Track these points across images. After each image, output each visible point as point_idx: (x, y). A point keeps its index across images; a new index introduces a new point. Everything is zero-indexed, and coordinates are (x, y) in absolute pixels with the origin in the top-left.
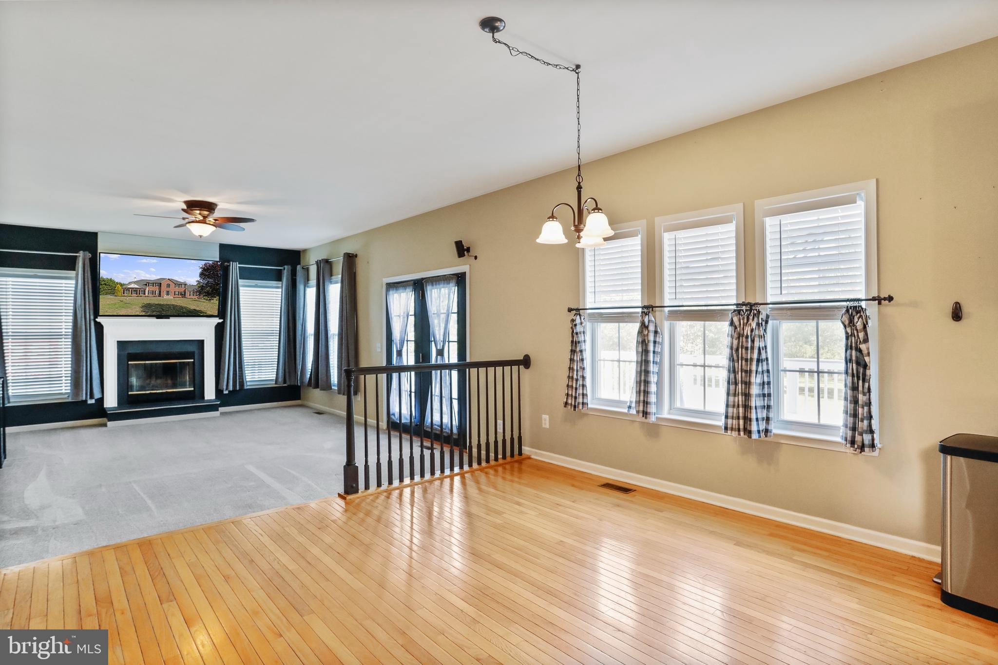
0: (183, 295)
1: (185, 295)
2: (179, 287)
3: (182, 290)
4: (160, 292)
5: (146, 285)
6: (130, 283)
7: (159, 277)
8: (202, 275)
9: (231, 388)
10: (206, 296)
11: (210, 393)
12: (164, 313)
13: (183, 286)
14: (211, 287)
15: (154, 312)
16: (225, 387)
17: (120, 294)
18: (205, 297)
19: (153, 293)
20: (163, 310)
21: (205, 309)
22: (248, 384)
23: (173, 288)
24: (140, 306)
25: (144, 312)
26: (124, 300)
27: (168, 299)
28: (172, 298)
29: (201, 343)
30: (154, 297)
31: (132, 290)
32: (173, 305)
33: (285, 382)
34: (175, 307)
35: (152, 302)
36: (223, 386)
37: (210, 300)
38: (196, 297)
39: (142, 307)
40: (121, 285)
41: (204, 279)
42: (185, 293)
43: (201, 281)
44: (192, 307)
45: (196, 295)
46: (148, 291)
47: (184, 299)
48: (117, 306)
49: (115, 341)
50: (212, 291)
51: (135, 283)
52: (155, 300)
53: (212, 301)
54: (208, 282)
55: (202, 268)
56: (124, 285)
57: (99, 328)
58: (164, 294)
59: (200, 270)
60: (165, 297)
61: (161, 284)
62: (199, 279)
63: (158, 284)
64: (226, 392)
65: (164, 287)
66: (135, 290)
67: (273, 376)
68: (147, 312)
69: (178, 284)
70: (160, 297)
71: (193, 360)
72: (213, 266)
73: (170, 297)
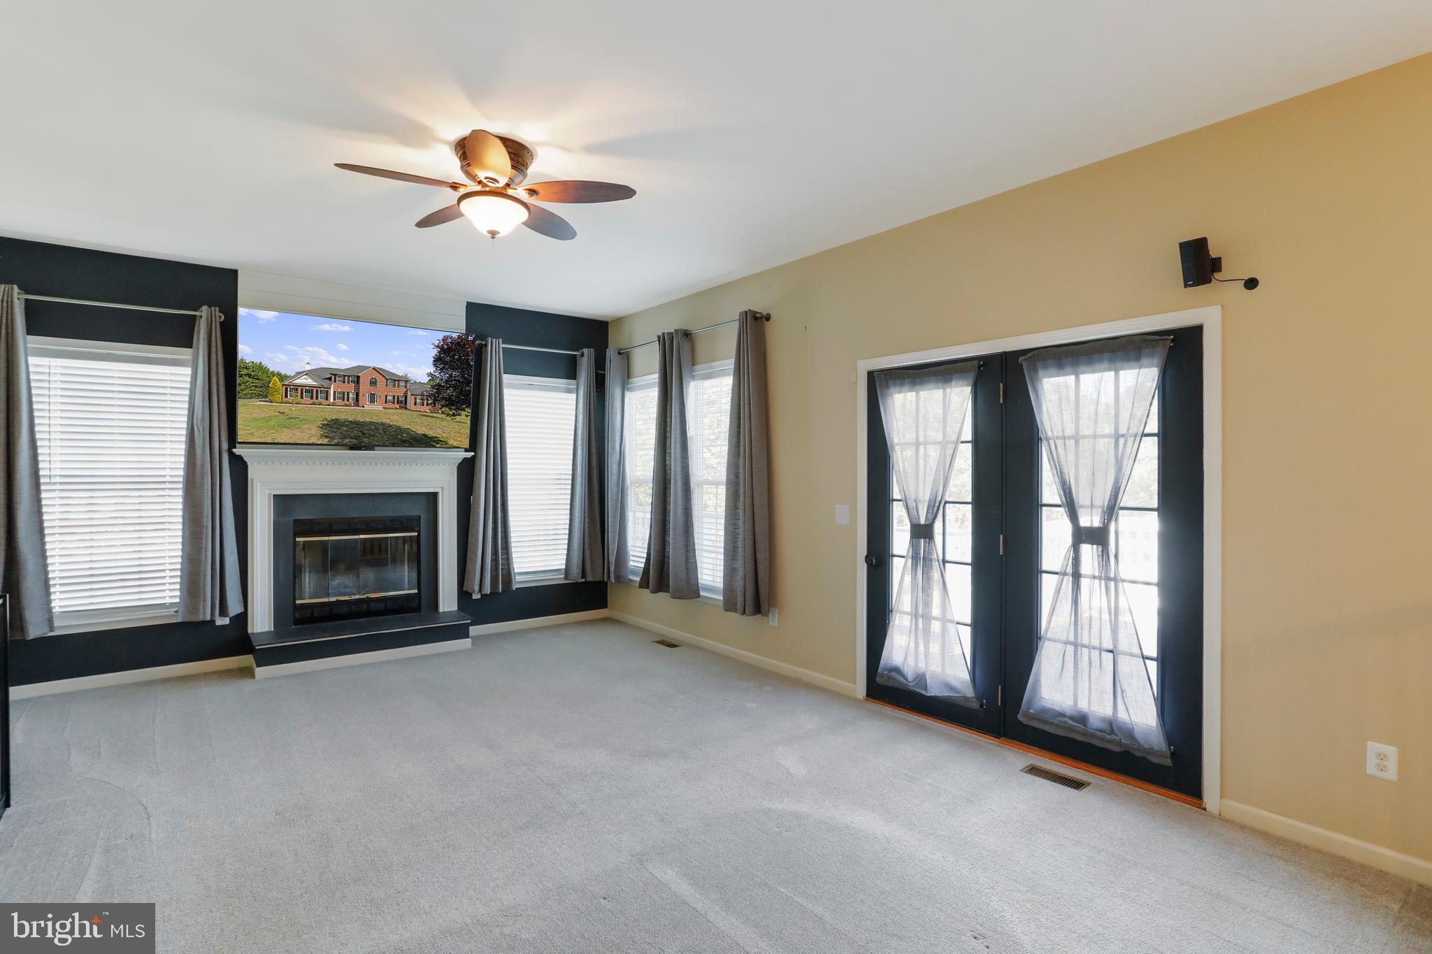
0: (403, 403)
1: (406, 403)
2: (394, 386)
3: (400, 392)
4: (357, 394)
5: (330, 379)
6: (299, 374)
7: (355, 364)
8: (437, 360)
9: (487, 590)
10: (446, 406)
11: (448, 601)
12: (366, 440)
13: (402, 384)
14: (455, 387)
15: (345, 437)
16: (477, 588)
17: (278, 397)
18: (443, 409)
19: (343, 396)
20: (364, 434)
21: (445, 435)
22: (518, 578)
23: (382, 389)
24: (319, 423)
25: (326, 437)
26: (287, 412)
27: (374, 411)
28: (380, 408)
29: (432, 498)
30: (346, 405)
31: (302, 390)
32: (383, 424)
33: (584, 575)
34: (386, 427)
35: (342, 417)
36: (474, 584)
37: (454, 415)
38: (427, 409)
39: (324, 426)
40: (282, 377)
41: (442, 369)
42: (406, 397)
43: (437, 374)
44: (421, 430)
45: (427, 405)
46: (334, 392)
47: (403, 411)
48: (272, 423)
49: (270, 494)
50: (457, 397)
51: (308, 373)
52: (347, 413)
53: (458, 418)
54: (451, 376)
55: (438, 347)
56: (286, 377)
57: (240, 468)
58: (364, 399)
59: (435, 352)
60: (368, 406)
61: (358, 377)
62: (432, 369)
63: (354, 377)
64: (476, 596)
65: (364, 384)
66: (309, 391)
67: (560, 563)
68: (332, 438)
69: (395, 380)
70: (358, 405)
71: (416, 534)
72: (458, 343)
73: (377, 407)
